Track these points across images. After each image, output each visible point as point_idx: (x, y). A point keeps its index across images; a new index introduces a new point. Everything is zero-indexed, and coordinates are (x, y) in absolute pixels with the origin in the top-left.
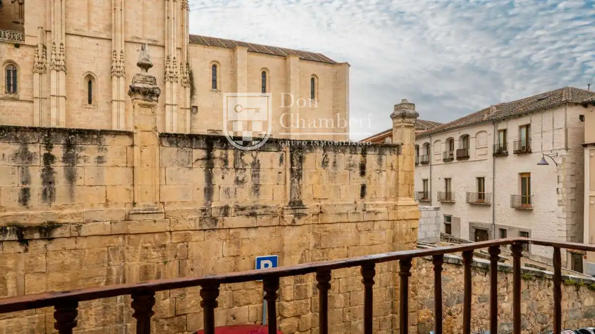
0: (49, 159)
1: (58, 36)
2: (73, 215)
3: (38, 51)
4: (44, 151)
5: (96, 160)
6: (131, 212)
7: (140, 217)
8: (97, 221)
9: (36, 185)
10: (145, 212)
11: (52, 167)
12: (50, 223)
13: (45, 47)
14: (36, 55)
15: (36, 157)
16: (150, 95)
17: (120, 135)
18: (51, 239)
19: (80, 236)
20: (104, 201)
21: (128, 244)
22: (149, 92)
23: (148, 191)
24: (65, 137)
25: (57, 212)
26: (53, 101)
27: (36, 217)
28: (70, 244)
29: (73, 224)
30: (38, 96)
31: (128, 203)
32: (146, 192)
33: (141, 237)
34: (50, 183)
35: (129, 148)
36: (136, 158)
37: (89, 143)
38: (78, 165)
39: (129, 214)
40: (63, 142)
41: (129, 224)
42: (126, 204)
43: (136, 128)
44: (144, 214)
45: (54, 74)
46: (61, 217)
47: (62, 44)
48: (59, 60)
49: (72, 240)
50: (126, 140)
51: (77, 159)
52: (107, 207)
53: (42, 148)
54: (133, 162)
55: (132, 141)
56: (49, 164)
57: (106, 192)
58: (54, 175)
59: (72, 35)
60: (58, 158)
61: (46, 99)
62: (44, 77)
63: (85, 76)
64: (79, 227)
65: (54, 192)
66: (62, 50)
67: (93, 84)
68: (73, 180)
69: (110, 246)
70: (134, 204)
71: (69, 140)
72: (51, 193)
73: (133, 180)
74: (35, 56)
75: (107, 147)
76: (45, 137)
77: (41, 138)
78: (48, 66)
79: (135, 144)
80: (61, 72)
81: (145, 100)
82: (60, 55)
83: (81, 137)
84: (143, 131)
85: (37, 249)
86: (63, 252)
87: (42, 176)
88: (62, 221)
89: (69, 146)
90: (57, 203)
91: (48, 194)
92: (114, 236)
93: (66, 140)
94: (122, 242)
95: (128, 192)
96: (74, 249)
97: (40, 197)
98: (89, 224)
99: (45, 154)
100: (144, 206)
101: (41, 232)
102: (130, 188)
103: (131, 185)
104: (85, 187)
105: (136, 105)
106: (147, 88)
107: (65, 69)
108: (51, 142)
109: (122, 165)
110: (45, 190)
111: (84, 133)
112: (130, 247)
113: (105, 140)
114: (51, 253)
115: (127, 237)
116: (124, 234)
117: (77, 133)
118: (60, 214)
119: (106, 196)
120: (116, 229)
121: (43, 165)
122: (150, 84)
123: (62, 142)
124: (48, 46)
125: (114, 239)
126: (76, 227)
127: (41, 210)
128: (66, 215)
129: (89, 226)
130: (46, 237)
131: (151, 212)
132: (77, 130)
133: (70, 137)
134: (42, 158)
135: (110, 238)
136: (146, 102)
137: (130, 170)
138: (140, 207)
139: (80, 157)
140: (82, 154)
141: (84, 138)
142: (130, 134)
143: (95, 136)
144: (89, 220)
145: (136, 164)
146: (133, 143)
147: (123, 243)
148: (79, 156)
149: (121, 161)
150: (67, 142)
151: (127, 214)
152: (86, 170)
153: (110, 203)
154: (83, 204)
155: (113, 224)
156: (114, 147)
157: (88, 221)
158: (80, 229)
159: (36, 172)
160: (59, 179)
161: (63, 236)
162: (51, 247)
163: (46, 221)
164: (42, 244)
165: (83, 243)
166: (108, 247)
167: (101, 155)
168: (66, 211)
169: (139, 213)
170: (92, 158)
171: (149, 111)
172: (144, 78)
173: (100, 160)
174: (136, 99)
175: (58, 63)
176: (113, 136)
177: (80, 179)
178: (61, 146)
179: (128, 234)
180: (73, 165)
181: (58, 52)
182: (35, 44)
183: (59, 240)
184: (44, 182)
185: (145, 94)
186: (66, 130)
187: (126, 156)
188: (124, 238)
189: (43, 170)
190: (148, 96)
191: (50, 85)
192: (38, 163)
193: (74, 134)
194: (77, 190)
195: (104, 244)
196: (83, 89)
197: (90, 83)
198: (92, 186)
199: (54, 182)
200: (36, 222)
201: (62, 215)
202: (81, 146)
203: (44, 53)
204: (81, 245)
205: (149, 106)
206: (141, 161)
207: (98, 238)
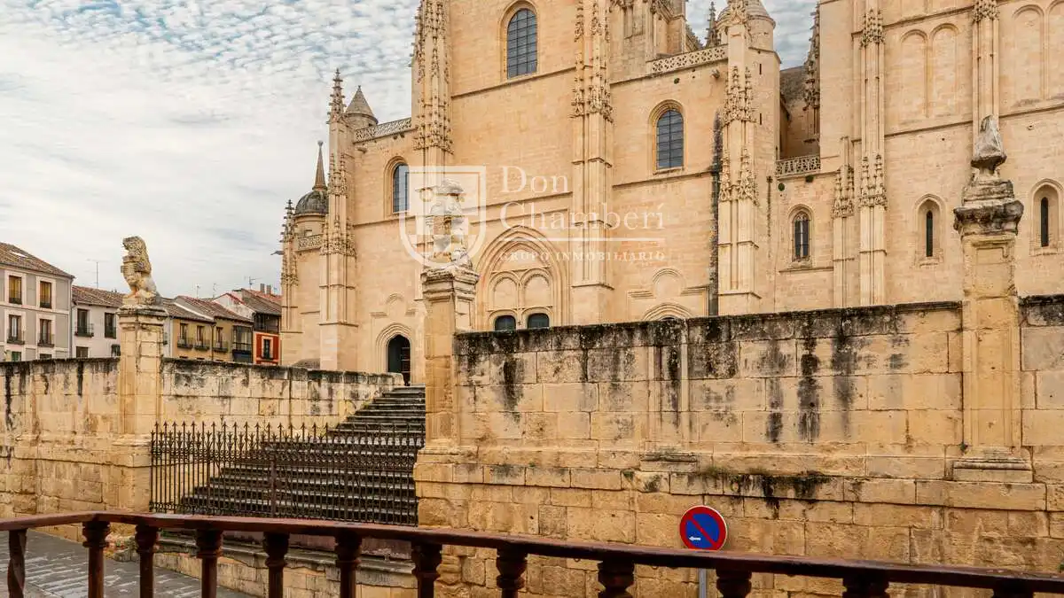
0: (810, 363)
1: (872, 146)
2: (847, 463)
3: (840, 179)
4: (802, 352)
5: (889, 363)
6: (957, 464)
7: (976, 476)
8: (889, 477)
9: (791, 409)
10: (987, 465)
11: (814, 378)
12: (811, 473)
13: (851, 170)
14: (838, 187)
15: (790, 362)
16: (998, 220)
17: (934, 310)
18: (812, 502)
19: (859, 502)
20: (904, 440)
21: (950, 527)
22: (996, 216)
23: (994, 422)
24: (834, 323)
25: (821, 455)
26: (864, 262)
27: (789, 462)
28: (843, 514)
29: (848, 478)
30: (840, 258)
31: (951, 445)
32: (991, 424)
33: (976, 516)
34: (812, 405)
35: (952, 335)
36: (966, 352)
37: (875, 332)
38: (857, 372)
39: (953, 468)
40: (831, 333)
41: (952, 487)
42: (946, 446)
43: (967, 293)
44: (984, 468)
45: (865, 214)
46: (828, 465)
47: (879, 157)
48: (874, 187)
49: (846, 508)
50: (949, 320)
51: (855, 361)
52: (909, 452)
53: (799, 346)
54: (960, 362)
55: (958, 320)
56: (811, 374)
57: (907, 423)
58: (818, 391)
59: (897, 134)
60: (824, 362)
61: (853, 259)
62: (850, 220)
63: (919, 206)
64: (857, 485)
65: (817, 420)
66: (879, 167)
67: (935, 218)
68: (849, 400)
69: (914, 527)
70: (964, 447)
71: (842, 329)
72: (813, 423)
73: (962, 400)
74: (836, 190)
75: (908, 336)
76: (804, 328)
77: (798, 329)
78: (855, 201)
79: (964, 326)
80: (877, 207)
81: (987, 234)
82: (875, 177)
83: (862, 322)
84: (981, 298)
85: (792, 516)
86: (832, 527)
87: (799, 394)
88: (831, 472)
89: (842, 339)
90: (823, 439)
91: (809, 426)
92: (923, 508)
93: (836, 329)
94: (937, 522)
95: (950, 424)
96: (850, 524)
97: (797, 429)
98: (876, 482)
99: (804, 356)
100: (985, 452)
101: (797, 490)
102: (956, 415)
103: (958, 409)
104: (870, 413)
105: (968, 246)
106: (992, 208)
107: (883, 201)
108: (813, 336)
109: (940, 369)
110: (805, 416)
111: (867, 316)
112: (954, 534)
113: (904, 322)
114: (812, 526)
115: (947, 513)
116: (943, 507)
117: (854, 315)
118: (827, 460)
119: (907, 430)
120: (925, 495)
121: (801, 375)
122: (999, 198)
123: (830, 335)
124: (856, 167)
125: (921, 513)
126: (854, 484)
127: (798, 450)
128: (836, 462)
129: (876, 485)
130: (805, 498)
131: (1001, 465)
132: (854, 309)
133: (843, 324)
134: (800, 363)
135: (912, 511)
136: (991, 238)
137: (955, 380)
138: (975, 455)
139: (860, 358)
140: (863, 352)
141: (868, 322)
142: (955, 307)
143: (887, 318)
144: (876, 474)
145: (967, 367)
146: (961, 324)
147: (940, 523)
148: (858, 356)
149: (936, 362)
150: (838, 333)
151: (949, 466)
152: (871, 382)
153: (914, 444)
154: (866, 443)
155: (918, 484)
156: (923, 333)
157: (873, 476)
158: (859, 489)
159: (790, 388)
160: (826, 400)
161: (832, 498)
162: (812, 515)
163: (805, 471)
164: (798, 507)
165: (864, 515)
166: (910, 528)
167: (897, 353)
168: (837, 456)
169: (975, 468)
170: (882, 359)
171: (997, 254)
172: (983, 189)
173: (896, 361)
174: (967, 234)
175: (872, 192)
176: (921, 314)
177: (859, 398)
178: (829, 340)
179: (949, 507)
180: (849, 372)
181: (872, 172)
182: (835, 170)
183: (826, 505)
184: (803, 404)
185: (986, 220)
186: (837, 313)
187: (946, 351)
188: (942, 515)
189: (801, 384)
190: (993, 225)
191: (859, 234)
192: (794, 373)
193: (850, 317)
194: (855, 417)
195: (903, 523)
196: (916, 230)
197: (929, 216)
198: (881, 410)
199: (818, 404)
200: (791, 470)
201: (831, 462)
202: (861, 338)
203: (851, 180)
204: (862, 519)
205: (997, 245)
206: (979, 361)
207: (890, 509)
